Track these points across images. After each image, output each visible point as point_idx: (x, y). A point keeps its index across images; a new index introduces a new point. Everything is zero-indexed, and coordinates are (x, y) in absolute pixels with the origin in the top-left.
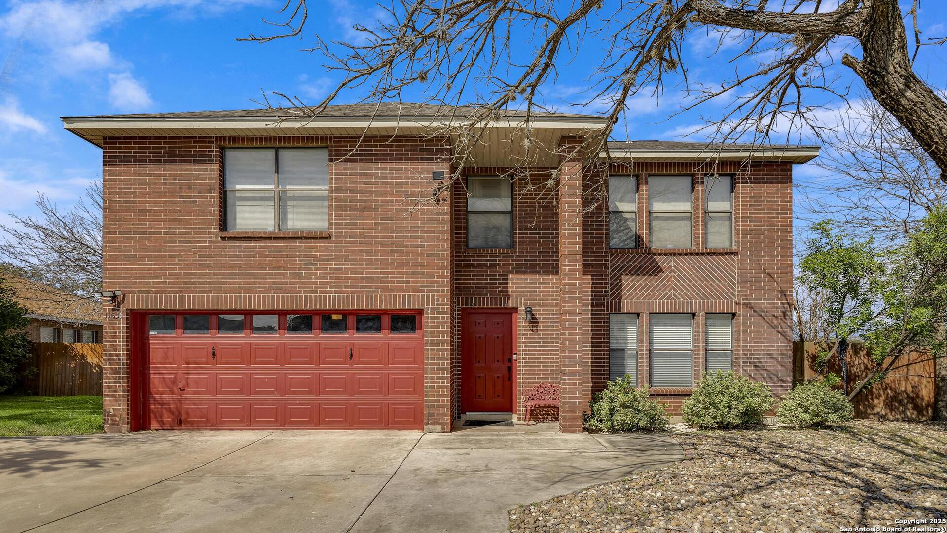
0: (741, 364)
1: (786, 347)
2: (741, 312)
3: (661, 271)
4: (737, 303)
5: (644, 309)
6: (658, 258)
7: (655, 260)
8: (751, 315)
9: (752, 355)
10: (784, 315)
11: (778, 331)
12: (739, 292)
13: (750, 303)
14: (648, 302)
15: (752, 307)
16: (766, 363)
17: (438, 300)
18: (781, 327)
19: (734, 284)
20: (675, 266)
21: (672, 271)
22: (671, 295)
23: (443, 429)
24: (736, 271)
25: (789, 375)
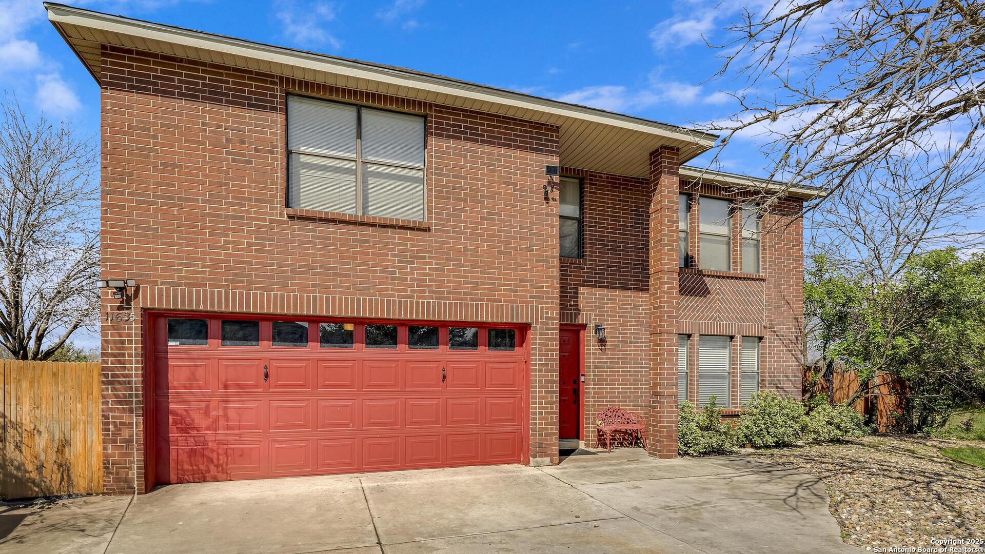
0: (767, 386)
1: (798, 369)
2: (767, 335)
3: (709, 293)
4: (765, 327)
5: (696, 330)
6: (707, 280)
7: (704, 281)
8: (774, 339)
9: (774, 376)
10: (797, 340)
11: (793, 355)
12: (766, 316)
13: (774, 328)
14: (699, 323)
15: (775, 332)
16: (784, 384)
17: (547, 313)
18: (795, 351)
19: (763, 309)
20: (719, 289)
21: (717, 293)
22: (716, 318)
23: (552, 461)
24: (764, 296)
25: (799, 395)
